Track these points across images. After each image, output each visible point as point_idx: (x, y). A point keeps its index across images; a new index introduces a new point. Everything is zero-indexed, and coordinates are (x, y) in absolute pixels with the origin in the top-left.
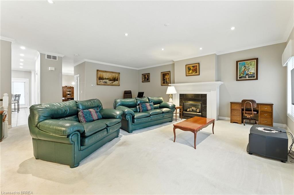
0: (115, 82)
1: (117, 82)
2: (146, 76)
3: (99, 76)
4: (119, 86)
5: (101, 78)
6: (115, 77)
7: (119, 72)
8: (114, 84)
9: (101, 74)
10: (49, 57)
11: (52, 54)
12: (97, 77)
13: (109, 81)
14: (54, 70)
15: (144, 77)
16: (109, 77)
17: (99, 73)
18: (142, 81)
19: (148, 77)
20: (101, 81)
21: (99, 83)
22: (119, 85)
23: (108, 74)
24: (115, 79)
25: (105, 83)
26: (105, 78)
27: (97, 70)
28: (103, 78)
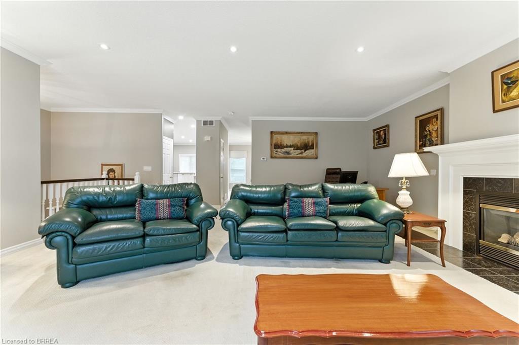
0: (306, 151)
1: (313, 151)
2: (382, 133)
3: (274, 142)
4: (316, 160)
5: (277, 146)
6: (306, 141)
7: (317, 131)
8: (304, 155)
9: (278, 137)
10: (205, 123)
11: (208, 119)
12: (271, 145)
13: (294, 149)
14: (209, 139)
15: (377, 137)
16: (294, 144)
17: (275, 137)
18: (373, 145)
19: (385, 134)
20: (279, 150)
21: (274, 155)
22: (317, 158)
23: (292, 137)
24: (306, 147)
25: (286, 154)
26: (287, 145)
27: (272, 132)
28: (281, 145)
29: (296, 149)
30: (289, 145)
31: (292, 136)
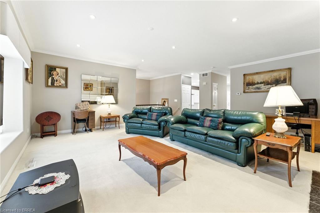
1: (285, 84)
3: (247, 81)
5: (249, 84)
7: (290, 67)
9: (250, 78)
10: (203, 75)
11: (205, 73)
12: (244, 84)
13: (264, 85)
14: (205, 84)
16: (264, 80)
17: (248, 77)
20: (250, 87)
21: (247, 90)
24: (277, 82)
25: (257, 89)
26: (257, 82)
27: (244, 75)
28: (252, 83)
29: (267, 85)
30: (260, 82)
31: (262, 75)
